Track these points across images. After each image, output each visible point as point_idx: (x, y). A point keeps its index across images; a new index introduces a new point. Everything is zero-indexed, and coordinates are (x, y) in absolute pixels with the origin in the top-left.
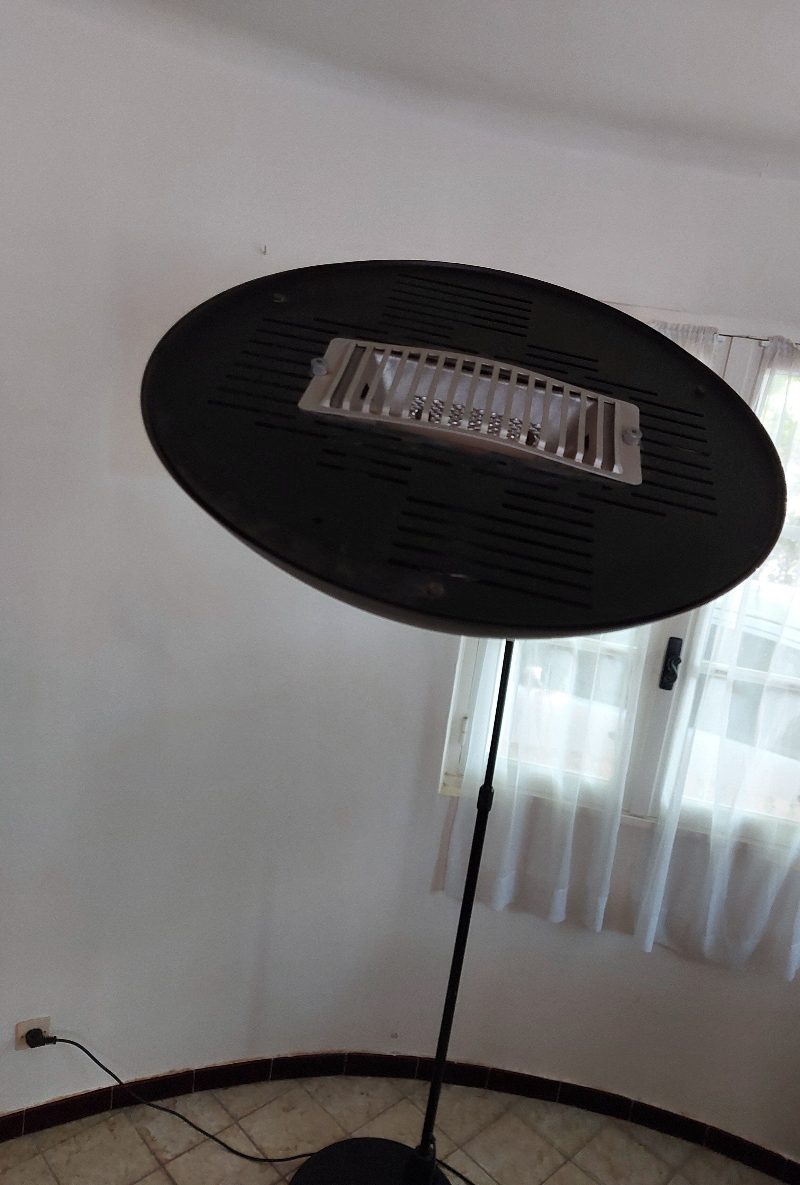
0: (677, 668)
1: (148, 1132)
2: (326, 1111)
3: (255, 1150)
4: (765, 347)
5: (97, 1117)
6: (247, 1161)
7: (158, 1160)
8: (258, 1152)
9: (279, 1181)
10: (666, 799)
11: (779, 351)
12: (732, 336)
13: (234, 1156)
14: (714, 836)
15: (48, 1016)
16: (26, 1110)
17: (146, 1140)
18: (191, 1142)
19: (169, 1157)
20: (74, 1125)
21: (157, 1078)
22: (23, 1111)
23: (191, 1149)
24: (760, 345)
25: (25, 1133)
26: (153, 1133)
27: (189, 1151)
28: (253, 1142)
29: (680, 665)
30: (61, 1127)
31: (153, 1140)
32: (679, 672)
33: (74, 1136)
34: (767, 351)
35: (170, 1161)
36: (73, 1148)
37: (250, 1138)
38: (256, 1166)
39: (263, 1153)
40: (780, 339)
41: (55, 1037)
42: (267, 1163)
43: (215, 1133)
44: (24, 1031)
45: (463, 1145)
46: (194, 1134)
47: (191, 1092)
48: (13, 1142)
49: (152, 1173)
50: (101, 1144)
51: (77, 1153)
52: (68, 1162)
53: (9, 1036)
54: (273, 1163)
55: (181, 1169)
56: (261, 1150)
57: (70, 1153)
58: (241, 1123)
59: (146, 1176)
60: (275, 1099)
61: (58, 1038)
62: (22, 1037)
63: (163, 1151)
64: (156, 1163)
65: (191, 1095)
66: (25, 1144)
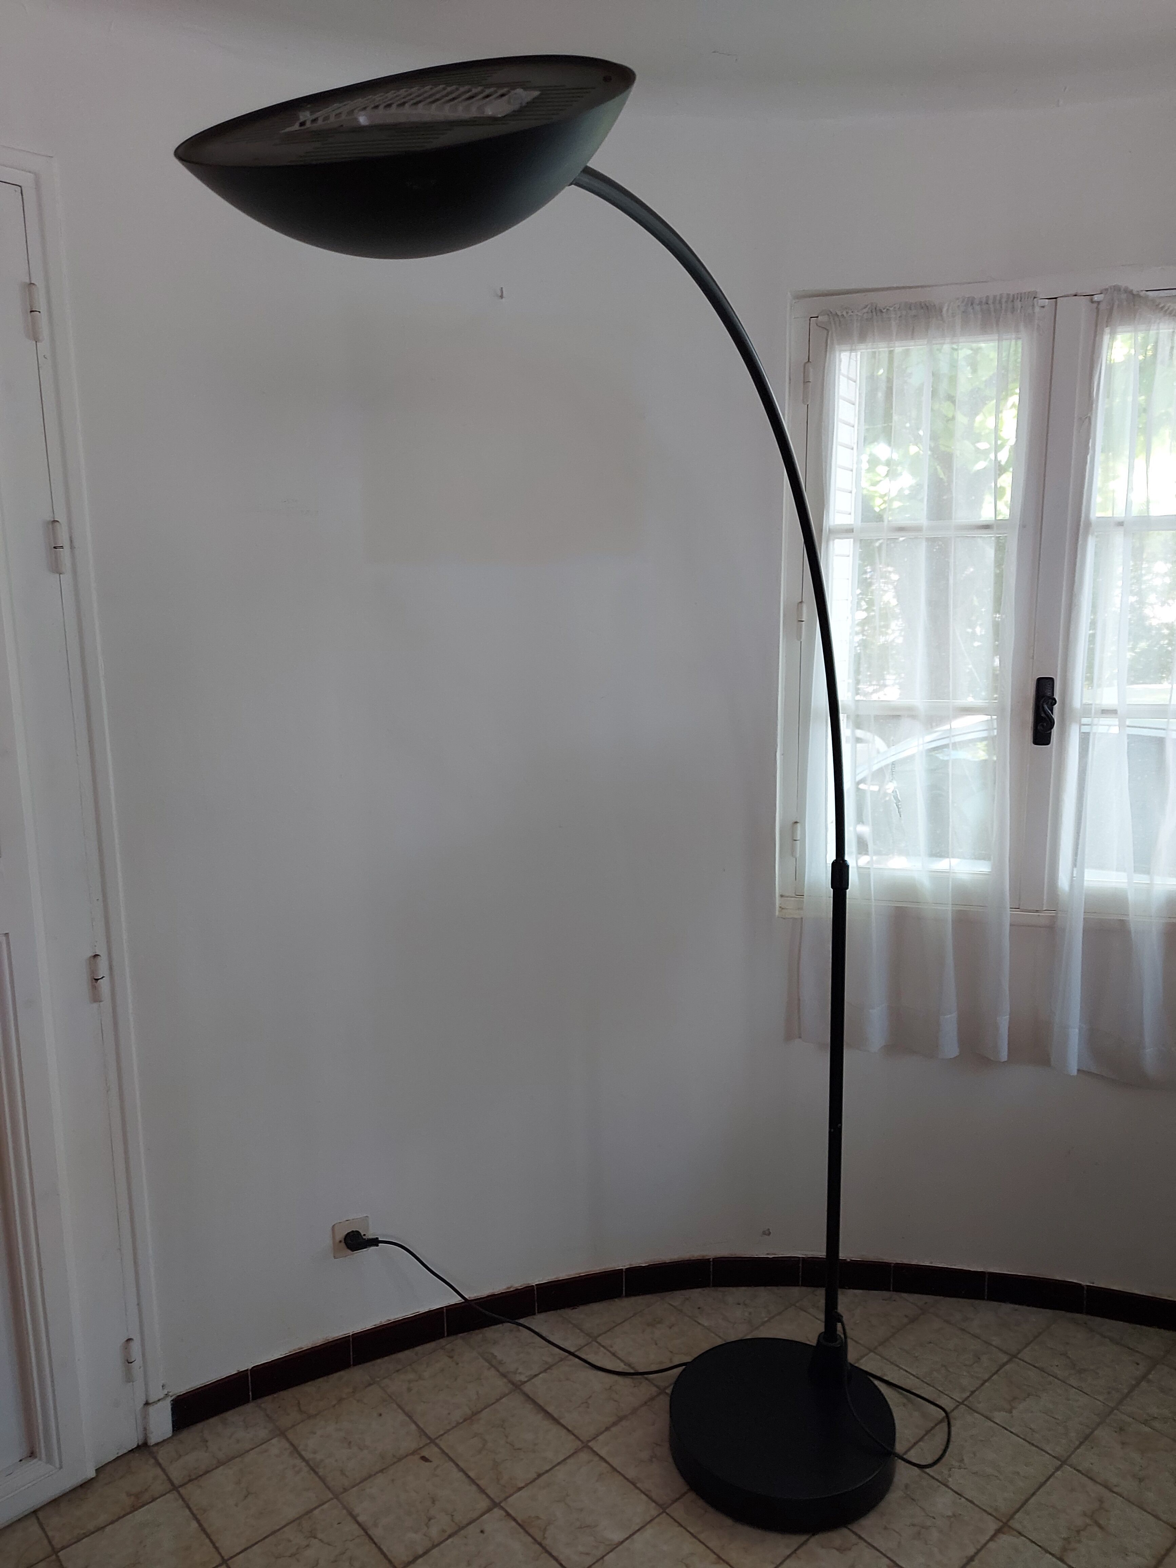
0: (1052, 711)
1: (494, 1356)
2: (699, 1324)
3: (622, 1365)
4: (1099, 303)
5: (433, 1345)
6: (616, 1377)
7: (511, 1382)
8: (626, 1367)
9: (658, 1395)
10: (1063, 882)
11: (1117, 303)
12: (1056, 298)
13: (600, 1373)
14: (1135, 921)
15: (364, 1215)
16: (353, 1335)
17: (494, 1364)
18: (546, 1363)
19: (523, 1378)
22: (347, 1337)
23: (548, 1368)
24: (1092, 302)
25: (354, 1365)
26: (500, 1357)
27: (545, 1371)
28: (619, 1359)
29: (1056, 707)
30: (393, 1356)
31: (501, 1363)
32: (1056, 716)
33: (410, 1365)
34: (1103, 307)
35: (525, 1382)
36: (412, 1376)
37: (614, 1354)
38: (628, 1381)
39: (633, 1368)
40: (1117, 289)
41: (377, 1238)
42: (640, 1376)
43: (572, 1350)
44: (341, 1234)
45: (876, 1348)
46: (547, 1354)
47: (534, 1314)
48: (342, 1373)
49: (507, 1395)
50: (442, 1370)
51: (417, 1381)
52: (409, 1390)
53: (325, 1241)
54: (646, 1376)
55: (540, 1388)
56: (629, 1365)
57: (410, 1381)
58: (599, 1339)
59: (501, 1398)
60: (635, 1315)
61: (380, 1239)
62: (340, 1242)
63: (515, 1373)
64: (510, 1386)
65: (535, 1317)
66: (356, 1374)
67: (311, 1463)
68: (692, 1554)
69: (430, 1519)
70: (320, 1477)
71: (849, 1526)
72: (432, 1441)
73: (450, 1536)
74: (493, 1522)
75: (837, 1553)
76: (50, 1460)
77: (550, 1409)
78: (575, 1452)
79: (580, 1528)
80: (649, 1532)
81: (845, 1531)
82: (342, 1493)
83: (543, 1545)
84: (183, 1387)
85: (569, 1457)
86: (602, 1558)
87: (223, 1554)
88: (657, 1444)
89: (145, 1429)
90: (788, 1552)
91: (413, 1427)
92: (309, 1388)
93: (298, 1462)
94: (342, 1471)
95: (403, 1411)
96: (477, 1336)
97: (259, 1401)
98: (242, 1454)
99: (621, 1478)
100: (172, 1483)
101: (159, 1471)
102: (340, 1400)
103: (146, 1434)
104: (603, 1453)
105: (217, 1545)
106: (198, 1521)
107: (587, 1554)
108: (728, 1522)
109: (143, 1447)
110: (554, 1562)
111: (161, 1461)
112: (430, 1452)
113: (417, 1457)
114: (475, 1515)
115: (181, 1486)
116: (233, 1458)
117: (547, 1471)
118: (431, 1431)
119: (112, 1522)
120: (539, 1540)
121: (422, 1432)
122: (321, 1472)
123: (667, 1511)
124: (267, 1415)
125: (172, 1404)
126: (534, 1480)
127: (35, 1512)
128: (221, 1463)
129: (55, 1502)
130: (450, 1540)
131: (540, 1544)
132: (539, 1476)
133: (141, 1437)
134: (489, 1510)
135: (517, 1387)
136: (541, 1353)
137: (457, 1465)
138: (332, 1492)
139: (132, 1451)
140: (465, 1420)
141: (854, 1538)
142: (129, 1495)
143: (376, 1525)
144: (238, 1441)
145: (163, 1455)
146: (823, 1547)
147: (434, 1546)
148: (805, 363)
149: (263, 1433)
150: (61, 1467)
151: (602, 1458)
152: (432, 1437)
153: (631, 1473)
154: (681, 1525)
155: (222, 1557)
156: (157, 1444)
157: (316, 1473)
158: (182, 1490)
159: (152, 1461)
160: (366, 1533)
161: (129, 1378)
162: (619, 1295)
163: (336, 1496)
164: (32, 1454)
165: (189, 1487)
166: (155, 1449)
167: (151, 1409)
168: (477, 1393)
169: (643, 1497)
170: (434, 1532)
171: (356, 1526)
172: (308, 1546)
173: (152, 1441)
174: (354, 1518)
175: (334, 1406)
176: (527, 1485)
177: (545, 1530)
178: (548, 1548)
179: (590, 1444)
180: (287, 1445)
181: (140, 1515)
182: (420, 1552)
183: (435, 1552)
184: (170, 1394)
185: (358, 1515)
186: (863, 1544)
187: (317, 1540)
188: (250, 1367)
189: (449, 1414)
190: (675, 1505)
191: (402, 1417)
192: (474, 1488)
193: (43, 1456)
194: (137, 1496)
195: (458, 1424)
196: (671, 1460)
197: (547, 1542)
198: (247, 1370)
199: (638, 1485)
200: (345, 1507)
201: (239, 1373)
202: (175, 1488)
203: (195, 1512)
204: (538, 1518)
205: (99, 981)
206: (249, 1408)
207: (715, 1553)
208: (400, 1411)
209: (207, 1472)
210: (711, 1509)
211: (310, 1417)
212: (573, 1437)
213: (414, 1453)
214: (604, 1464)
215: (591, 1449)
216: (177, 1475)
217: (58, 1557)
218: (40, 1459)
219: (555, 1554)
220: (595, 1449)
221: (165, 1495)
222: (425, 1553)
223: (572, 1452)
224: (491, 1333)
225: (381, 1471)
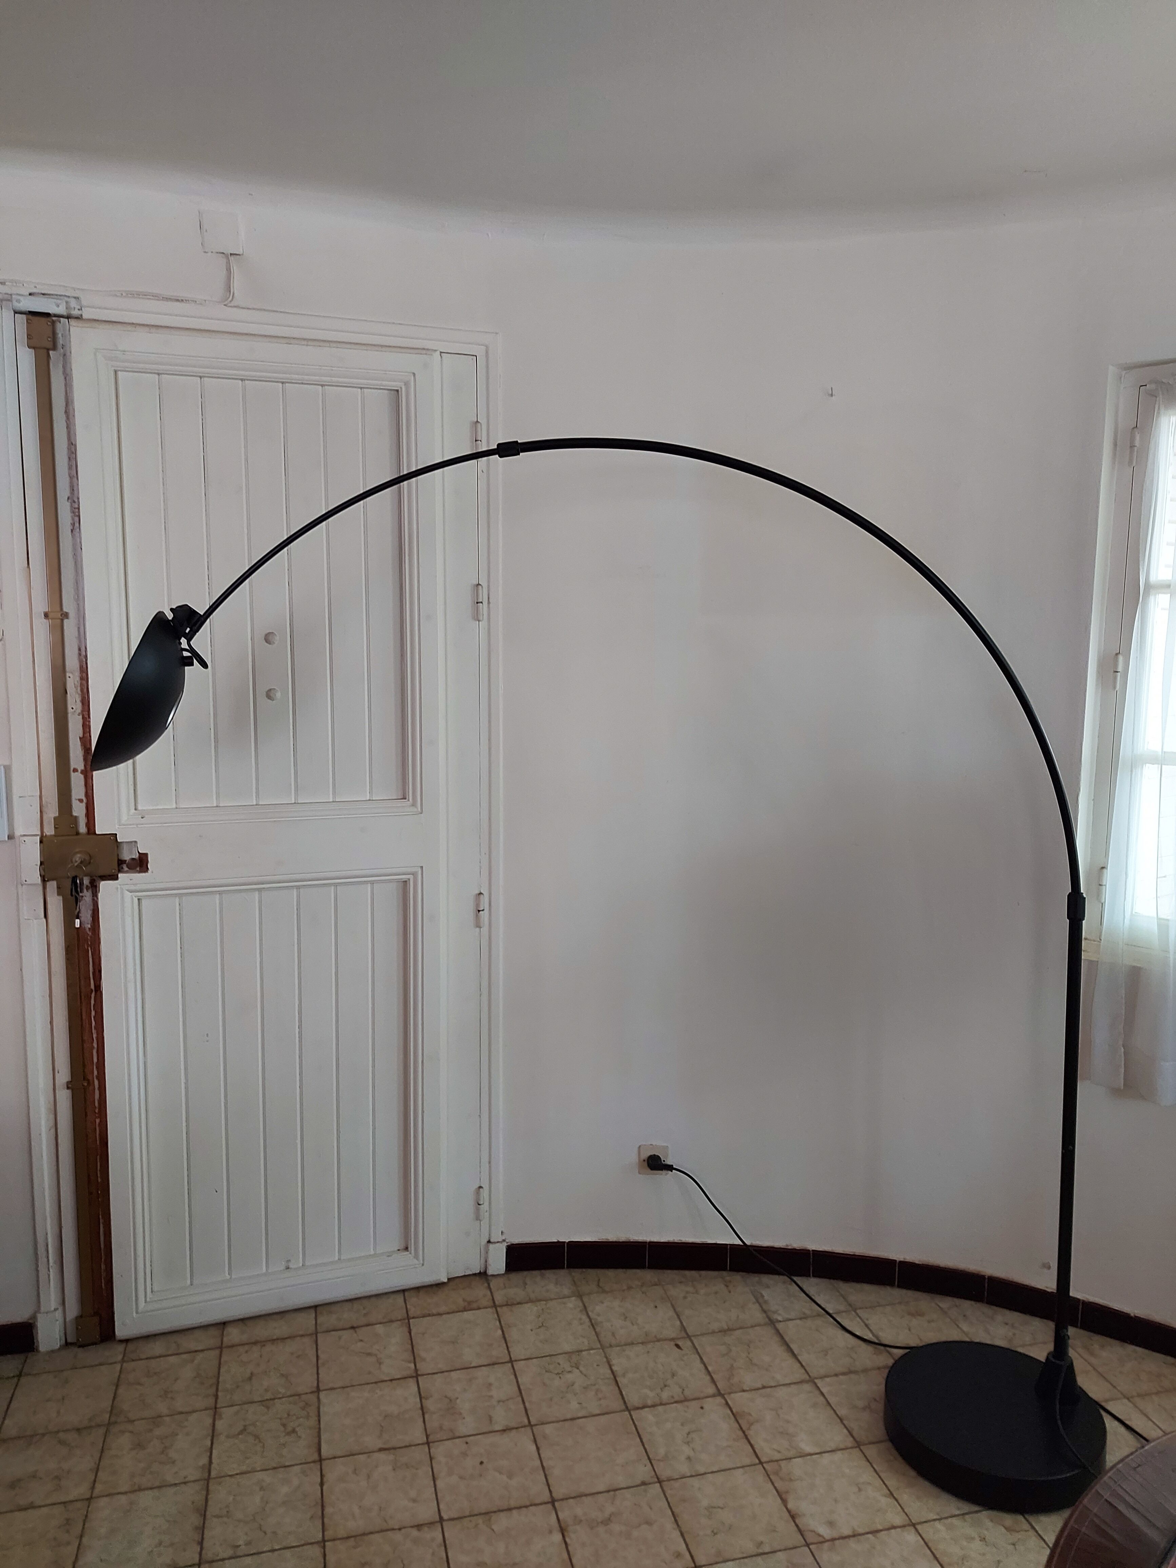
1: (763, 1296)
2: (956, 1324)
3: (870, 1335)
5: (715, 1273)
6: (861, 1341)
7: (770, 1319)
8: (872, 1337)
13: (848, 1335)
15: (665, 1144)
16: (649, 1242)
17: (759, 1300)
18: (804, 1313)
19: (780, 1318)
20: (694, 1273)
21: (773, 1248)
22: (646, 1242)
23: (804, 1318)
25: (648, 1268)
26: (766, 1297)
27: (800, 1319)
28: (868, 1329)
31: (766, 1302)
33: (692, 1281)
35: (781, 1321)
36: (690, 1289)
37: (866, 1325)
38: (869, 1349)
39: (878, 1339)
41: (672, 1165)
42: (882, 1348)
43: (831, 1312)
44: (646, 1155)
45: (1132, 1397)
46: (807, 1307)
47: (810, 1276)
48: (638, 1271)
49: (759, 1325)
50: (716, 1293)
51: (693, 1293)
52: (685, 1298)
53: (633, 1158)
54: (888, 1349)
55: (791, 1330)
56: (877, 1337)
57: (687, 1292)
58: (858, 1311)
59: (755, 1326)
60: (900, 1303)
61: (674, 1167)
62: (644, 1161)
63: (775, 1312)
64: (767, 1320)
65: (809, 1278)
66: (648, 1275)
67: (593, 1321)
68: (869, 1484)
69: (665, 1386)
70: (596, 1332)
71: (1027, 1516)
72: (689, 1337)
73: (676, 1402)
74: (713, 1406)
75: (1003, 1529)
76: (416, 1257)
77: (793, 1346)
78: (801, 1382)
79: (782, 1433)
80: (838, 1456)
81: (1020, 1518)
82: (608, 1347)
83: (746, 1433)
84: (516, 1241)
85: (795, 1383)
86: (790, 1459)
87: (512, 1356)
88: (875, 1400)
89: (486, 1261)
90: (957, 1512)
91: (678, 1322)
92: (611, 1273)
93: (584, 1317)
94: (613, 1333)
95: (675, 1310)
96: (755, 1278)
97: (572, 1270)
98: (546, 1300)
99: (832, 1412)
100: (494, 1302)
101: (489, 1293)
102: (630, 1288)
103: (486, 1265)
104: (824, 1390)
105: (510, 1350)
106: (503, 1331)
107: (779, 1452)
108: (913, 1473)
109: (483, 1275)
110: (750, 1447)
111: (492, 1286)
112: (685, 1344)
113: (673, 1343)
114: (702, 1395)
115: (500, 1306)
116: (541, 1300)
117: (771, 1387)
118: (690, 1331)
119: (448, 1313)
120: (744, 1428)
121: (683, 1328)
122: (598, 1329)
123: (862, 1447)
124: (574, 1281)
125: (507, 1249)
126: (758, 1389)
127: (404, 1291)
128: (530, 1301)
129: (418, 1289)
130: (675, 1405)
131: (744, 1432)
132: (764, 1387)
133: (483, 1266)
134: (714, 1396)
135: (772, 1323)
136: (802, 1305)
137: (701, 1359)
138: (601, 1345)
139: (475, 1274)
140: (720, 1331)
141: (1026, 1526)
142: (464, 1300)
143: (624, 1375)
144: (547, 1291)
145: (493, 1283)
146: (992, 1521)
147: (661, 1404)
148: (1134, 428)
149: (566, 1291)
150: (423, 1265)
151: (822, 1394)
152: (690, 1334)
153: (842, 1412)
154: (868, 1461)
155: (511, 1358)
156: (493, 1276)
157: (595, 1329)
158: (499, 1309)
159: (486, 1285)
160: (615, 1377)
161: (478, 1218)
162: (891, 1284)
163: (603, 1348)
164: (406, 1249)
165: (505, 1308)
166: (490, 1278)
167: (491, 1246)
168: (738, 1316)
169: (845, 1431)
170: (665, 1395)
171: (609, 1371)
172: (570, 1372)
173: (490, 1272)
174: (610, 1366)
175: (624, 1291)
176: (751, 1390)
177: (752, 1424)
178: (749, 1437)
179: (816, 1381)
180: (581, 1304)
181: (466, 1315)
182: (649, 1403)
183: (660, 1408)
184: (507, 1241)
185: (614, 1365)
186: (1032, 1533)
187: (578, 1371)
188: (567, 1241)
189: (709, 1323)
190: (871, 1446)
191: (671, 1313)
192: (708, 1378)
193: (413, 1251)
194: (469, 1303)
195: (713, 1332)
196: (882, 1414)
197: (751, 1433)
198: (565, 1242)
199: (845, 1422)
200: (606, 1357)
201: (558, 1242)
202: (495, 1306)
203: (503, 1325)
204: (750, 1414)
205: (480, 912)
206: (563, 1273)
207: (889, 1490)
208: (671, 1308)
209: (518, 1303)
210: (900, 1459)
211: (604, 1291)
212: (803, 1371)
213: (672, 1339)
214: (822, 1398)
215: (815, 1384)
216: (499, 1298)
217: (409, 1321)
218: (410, 1253)
219: (752, 1442)
220: (818, 1385)
221: (487, 1308)
222: (654, 1406)
223: (799, 1381)
224: (766, 1279)
225: (642, 1343)
